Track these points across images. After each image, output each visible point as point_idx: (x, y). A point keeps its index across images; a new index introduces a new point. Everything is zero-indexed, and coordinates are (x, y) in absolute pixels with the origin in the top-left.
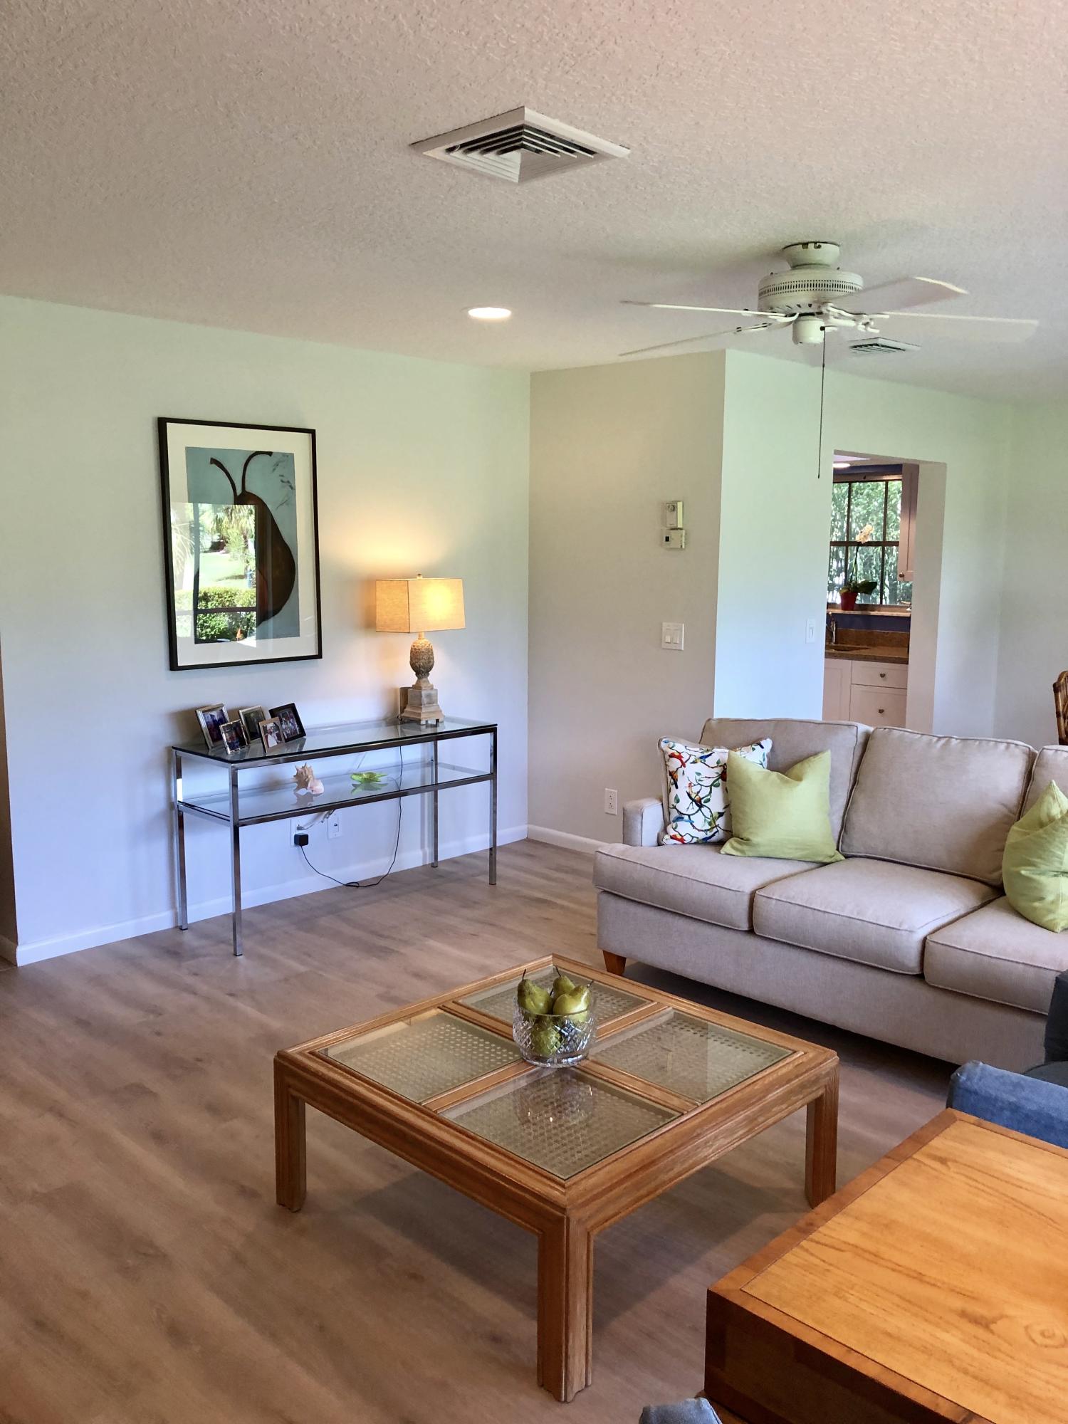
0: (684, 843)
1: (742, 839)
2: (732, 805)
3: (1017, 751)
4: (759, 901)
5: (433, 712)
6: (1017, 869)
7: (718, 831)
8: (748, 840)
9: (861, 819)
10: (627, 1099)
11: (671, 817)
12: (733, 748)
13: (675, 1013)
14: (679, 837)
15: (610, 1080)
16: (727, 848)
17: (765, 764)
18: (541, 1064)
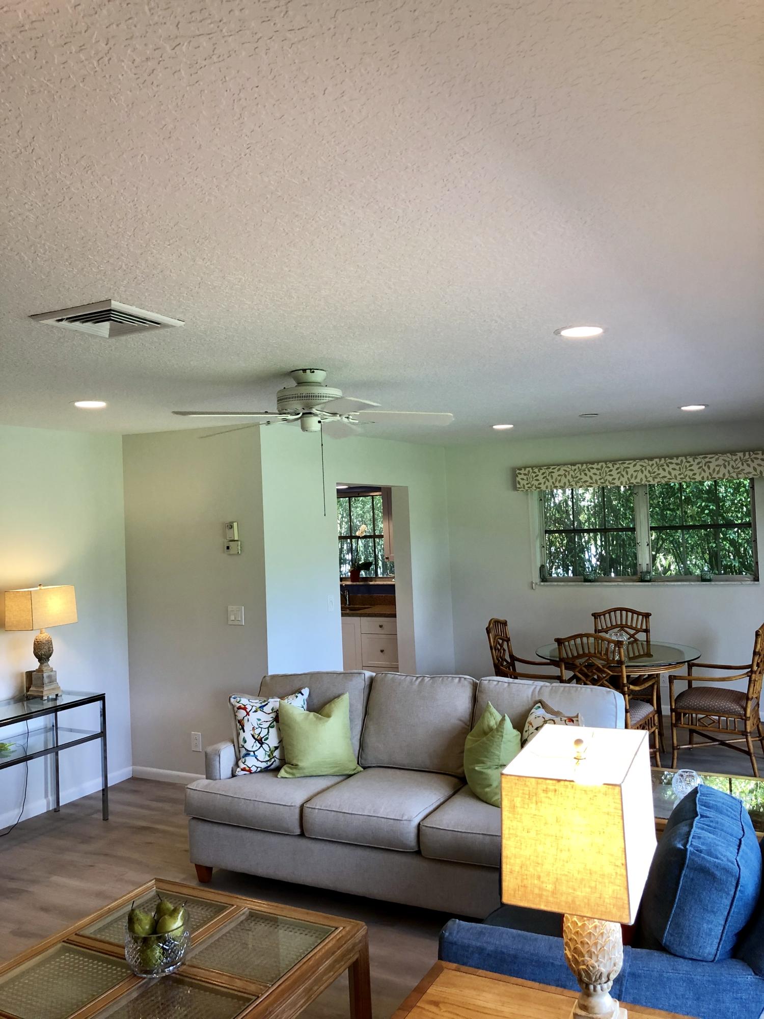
0: (251, 773)
1: (292, 765)
2: (284, 739)
3: (466, 683)
4: (307, 811)
5: (53, 689)
6: (472, 767)
7: (275, 761)
8: (297, 765)
9: (371, 740)
10: (217, 992)
11: (241, 754)
12: (282, 698)
13: (250, 912)
14: (247, 769)
15: (203, 979)
16: (282, 773)
17: (305, 707)
18: (149, 976)
